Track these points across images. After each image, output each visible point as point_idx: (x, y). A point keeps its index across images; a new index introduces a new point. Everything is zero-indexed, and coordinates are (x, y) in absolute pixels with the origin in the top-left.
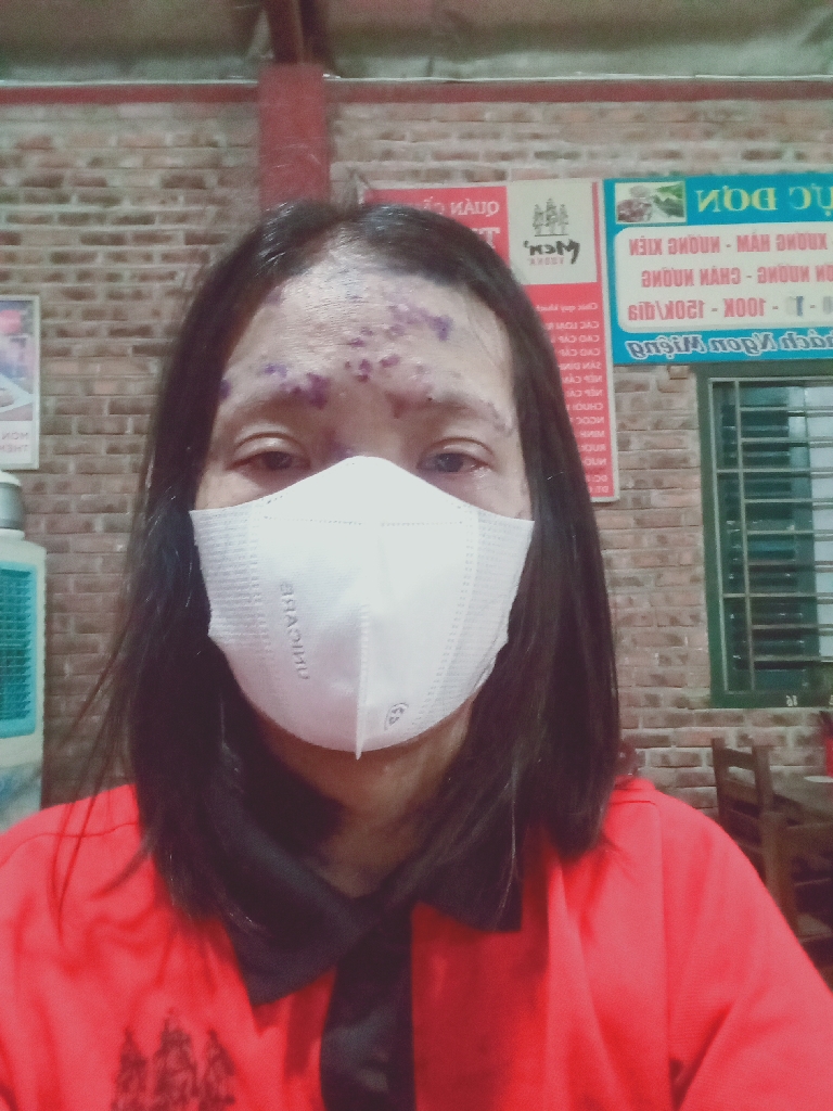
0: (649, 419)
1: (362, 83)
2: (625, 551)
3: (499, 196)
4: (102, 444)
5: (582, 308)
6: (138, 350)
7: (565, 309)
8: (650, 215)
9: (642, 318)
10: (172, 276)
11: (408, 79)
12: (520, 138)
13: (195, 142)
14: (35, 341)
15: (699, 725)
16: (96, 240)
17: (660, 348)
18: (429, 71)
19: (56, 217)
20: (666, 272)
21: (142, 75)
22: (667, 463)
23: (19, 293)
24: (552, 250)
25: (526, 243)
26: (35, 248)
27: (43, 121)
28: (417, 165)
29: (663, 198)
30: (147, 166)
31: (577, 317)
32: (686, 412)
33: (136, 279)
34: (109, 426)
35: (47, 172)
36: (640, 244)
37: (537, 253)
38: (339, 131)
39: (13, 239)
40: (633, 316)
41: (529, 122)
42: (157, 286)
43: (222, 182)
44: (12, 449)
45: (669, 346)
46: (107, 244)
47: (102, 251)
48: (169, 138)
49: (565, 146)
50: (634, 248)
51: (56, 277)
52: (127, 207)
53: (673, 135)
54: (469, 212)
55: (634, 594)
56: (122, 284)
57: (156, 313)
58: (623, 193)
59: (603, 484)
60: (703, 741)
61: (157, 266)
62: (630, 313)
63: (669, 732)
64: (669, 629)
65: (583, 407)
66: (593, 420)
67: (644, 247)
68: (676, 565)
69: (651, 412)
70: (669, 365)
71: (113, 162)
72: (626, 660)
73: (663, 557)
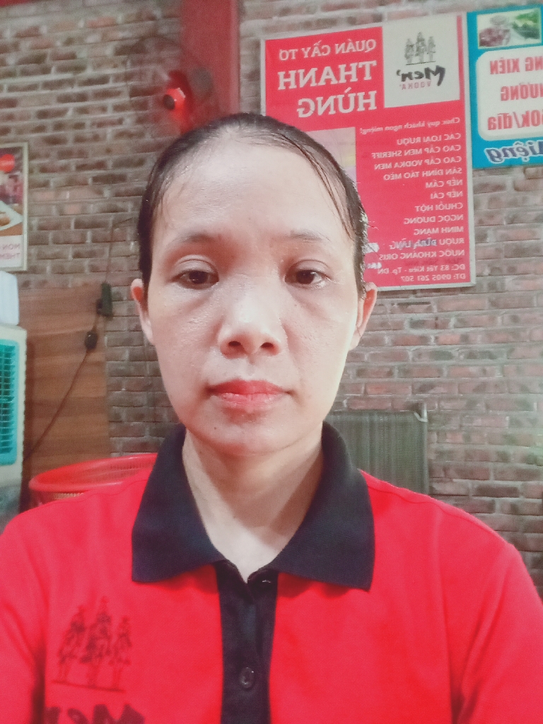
0: (505, 215)
2: (481, 329)
3: (376, 34)
4: (69, 251)
5: (445, 122)
6: (95, 179)
7: (430, 124)
8: (508, 40)
9: (500, 128)
10: (120, 122)
14: (24, 177)
16: (66, 99)
17: (515, 150)
19: (40, 87)
20: (524, 86)
22: (520, 252)
23: (13, 142)
24: (421, 76)
25: (398, 72)
26: (27, 109)
27: (34, 15)
28: (309, 17)
29: (520, 24)
30: (105, 40)
31: (442, 130)
33: (95, 126)
34: (75, 238)
35: (36, 52)
36: (500, 64)
37: (407, 79)
39: (11, 103)
40: (492, 126)
42: (110, 131)
43: (159, 47)
44: (9, 257)
45: (524, 150)
46: (75, 101)
47: (71, 106)
48: (120, 18)
50: (494, 68)
51: (40, 129)
52: (89, 73)
54: (351, 50)
55: (488, 365)
56: (85, 131)
57: (108, 151)
58: (484, 22)
59: (460, 272)
61: (110, 115)
62: (491, 121)
63: (518, 484)
64: (521, 396)
65: (445, 207)
66: (453, 218)
67: (503, 66)
68: (528, 341)
69: (508, 209)
70: (525, 167)
71: (81, 40)
72: (479, 422)
73: (515, 334)
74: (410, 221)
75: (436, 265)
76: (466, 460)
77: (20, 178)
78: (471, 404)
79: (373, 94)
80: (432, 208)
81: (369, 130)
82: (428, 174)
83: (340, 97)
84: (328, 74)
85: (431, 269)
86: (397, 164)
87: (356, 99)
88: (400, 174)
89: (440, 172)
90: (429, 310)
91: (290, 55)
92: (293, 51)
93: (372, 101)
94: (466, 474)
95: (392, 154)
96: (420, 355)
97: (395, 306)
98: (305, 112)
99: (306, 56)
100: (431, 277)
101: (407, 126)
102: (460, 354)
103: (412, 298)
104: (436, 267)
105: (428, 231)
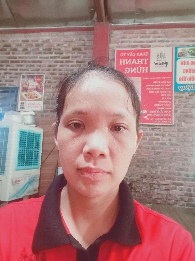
0: (183, 105)
1: (118, 26)
2: (175, 137)
3: (149, 51)
5: (167, 78)
7: (163, 78)
8: (186, 55)
9: (182, 81)
10: (73, 70)
11: (129, 24)
12: (155, 37)
13: (80, 40)
14: (43, 84)
15: (191, 181)
16: (57, 62)
17: (187, 87)
18: (134, 22)
19: (49, 57)
20: (189, 69)
21: (69, 25)
22: (187, 116)
23: (41, 73)
24: (161, 64)
25: (154, 62)
26: (45, 64)
27: (48, 36)
28: (129, 44)
29: (190, 52)
30: (69, 46)
31: (166, 80)
32: (193, 104)
33: (65, 71)
35: (48, 47)
36: (183, 62)
37: (157, 65)
38: (112, 37)
39: (40, 62)
40: (180, 80)
41: (157, 33)
43: (85, 49)
44: (38, 107)
45: (189, 87)
46: (60, 63)
47: (59, 64)
48: (74, 40)
49: (166, 39)
50: (182, 63)
51: (49, 70)
52: (64, 55)
53: (193, 36)
54: (141, 55)
55: (176, 148)
56: (62, 72)
58: (180, 50)
59: (170, 120)
60: (192, 186)
61: (70, 68)
62: (180, 78)
63: (183, 182)
64: (185, 157)
65: (166, 102)
66: (168, 105)
67: (184, 63)
68: (188, 141)
69: (184, 104)
70: (189, 92)
71: (62, 45)
72: (173, 164)
73: (184, 139)
74: (156, 105)
75: (163, 118)
76: (169, 175)
77: (42, 84)
78: (171, 159)
79: (147, 68)
80: (162, 102)
81: (145, 78)
82: (162, 92)
83: (138, 68)
84: (134, 61)
85: (161, 119)
86: (153, 89)
87: (142, 69)
88: (154, 92)
89: (165, 92)
90: (160, 131)
91: (124, 55)
92: (125, 54)
93: (147, 70)
94: (168, 179)
95: (151, 86)
96: (157, 143)
97: (151, 129)
98: (127, 71)
99: (128, 56)
100: (161, 122)
101: (156, 78)
102: (169, 144)
103: (155, 127)
104: (163, 119)
105: (161, 108)
